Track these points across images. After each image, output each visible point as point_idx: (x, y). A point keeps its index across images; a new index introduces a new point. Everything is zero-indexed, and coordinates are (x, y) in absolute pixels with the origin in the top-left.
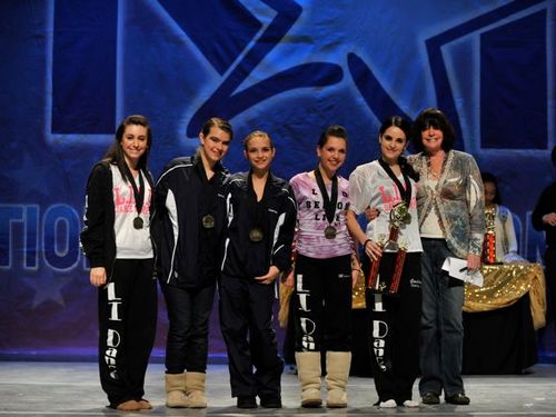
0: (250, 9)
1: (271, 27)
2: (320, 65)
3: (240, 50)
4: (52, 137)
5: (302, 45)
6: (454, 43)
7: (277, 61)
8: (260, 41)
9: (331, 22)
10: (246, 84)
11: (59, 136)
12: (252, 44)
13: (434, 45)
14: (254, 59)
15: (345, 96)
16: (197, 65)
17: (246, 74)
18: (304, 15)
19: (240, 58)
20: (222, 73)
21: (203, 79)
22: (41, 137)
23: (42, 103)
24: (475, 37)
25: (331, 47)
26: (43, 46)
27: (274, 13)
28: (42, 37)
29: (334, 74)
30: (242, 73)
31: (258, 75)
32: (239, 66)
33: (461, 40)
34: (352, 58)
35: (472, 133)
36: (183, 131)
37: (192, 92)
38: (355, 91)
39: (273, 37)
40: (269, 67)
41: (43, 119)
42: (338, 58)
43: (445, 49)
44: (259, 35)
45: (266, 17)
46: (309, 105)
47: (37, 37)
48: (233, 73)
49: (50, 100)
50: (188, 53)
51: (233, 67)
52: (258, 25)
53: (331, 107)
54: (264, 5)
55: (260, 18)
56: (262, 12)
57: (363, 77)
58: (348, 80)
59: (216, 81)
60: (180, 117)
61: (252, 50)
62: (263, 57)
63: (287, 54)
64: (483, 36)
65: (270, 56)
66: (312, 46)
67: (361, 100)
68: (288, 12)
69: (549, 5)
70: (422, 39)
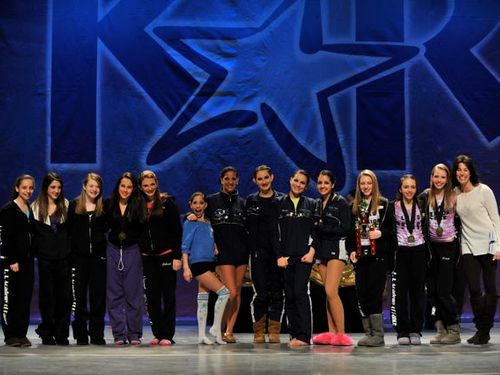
0: (191, 73)
1: (206, 85)
2: (241, 112)
3: (184, 102)
4: (50, 166)
5: (228, 98)
6: (337, 95)
7: (211, 109)
8: (198, 95)
10: (189, 126)
11: (56, 165)
12: (192, 97)
13: (323, 96)
14: (194, 108)
15: (259, 134)
16: (153, 112)
17: (188, 120)
18: (229, 76)
19: (184, 108)
20: (171, 120)
21: (157, 123)
22: (43, 165)
23: (44, 141)
24: (352, 90)
25: (248, 99)
26: (44, 101)
27: (208, 75)
28: (43, 94)
29: (251, 118)
30: (186, 118)
31: (197, 120)
32: (183, 114)
33: (342, 92)
34: (264, 106)
35: (350, 158)
37: (150, 132)
39: (208, 91)
40: (205, 114)
41: (45, 153)
42: (253, 107)
43: (331, 99)
44: (197, 91)
45: (202, 78)
46: (233, 141)
47: (39, 94)
48: (179, 119)
49: (49, 139)
50: (147, 105)
51: (179, 114)
52: (196, 84)
53: (248, 142)
54: (200, 70)
55: (198, 79)
56: (200, 75)
57: (272, 120)
58: (261, 122)
59: (166, 124)
60: (142, 150)
61: (192, 101)
62: (200, 106)
64: (358, 89)
65: (206, 106)
67: (270, 137)
68: (218, 75)
69: (406, 66)
70: (314, 92)
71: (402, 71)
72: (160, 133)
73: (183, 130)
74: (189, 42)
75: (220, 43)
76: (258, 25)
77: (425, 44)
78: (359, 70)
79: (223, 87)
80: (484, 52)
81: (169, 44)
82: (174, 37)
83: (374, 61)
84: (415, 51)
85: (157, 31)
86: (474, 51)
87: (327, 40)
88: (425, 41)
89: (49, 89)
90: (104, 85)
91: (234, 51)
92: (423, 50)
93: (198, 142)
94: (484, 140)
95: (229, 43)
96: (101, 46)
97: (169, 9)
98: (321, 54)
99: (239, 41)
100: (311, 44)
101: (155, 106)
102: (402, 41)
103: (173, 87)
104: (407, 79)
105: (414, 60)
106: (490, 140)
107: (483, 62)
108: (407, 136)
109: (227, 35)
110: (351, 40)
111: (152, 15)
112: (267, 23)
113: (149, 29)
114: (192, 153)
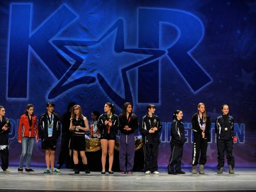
0: (67, 60)
1: (74, 65)
2: (89, 77)
3: (65, 72)
4: (8, 99)
5: (83, 71)
7: (76, 76)
8: (70, 70)
9: (92, 64)
10: (66, 83)
11: (10, 98)
12: (68, 71)
13: (124, 71)
14: (69, 75)
15: (97, 86)
16: (52, 77)
18: (84, 62)
19: (65, 75)
21: (53, 81)
22: (4, 98)
23: (5, 88)
24: (137, 68)
25: (92, 72)
26: (6, 71)
27: (75, 61)
28: (5, 68)
30: (65, 79)
31: (70, 80)
32: (64, 77)
34: (99, 75)
35: (135, 98)
36: (47, 97)
37: (50, 86)
38: (100, 85)
39: (75, 68)
41: (5, 93)
42: (94, 75)
43: (127, 72)
44: (70, 68)
45: (72, 62)
46: (85, 89)
48: (62, 80)
49: (7, 87)
50: (49, 74)
52: (70, 65)
54: (72, 59)
55: (71, 63)
56: (71, 61)
57: (102, 81)
58: (97, 81)
59: (57, 82)
60: (46, 93)
63: (79, 73)
64: (139, 68)
65: (74, 74)
66: (86, 71)
68: (79, 61)
69: (160, 59)
70: (120, 69)
71: (158, 61)
72: (54, 86)
73: (64, 84)
74: (67, 47)
75: (80, 47)
76: (96, 40)
77: (168, 50)
78: (140, 60)
79: (81, 66)
80: (193, 54)
81: (59, 48)
82: (61, 45)
83: (146, 57)
84: (163, 52)
85: (54, 42)
86: (189, 53)
87: (126, 47)
88: (168, 48)
89: (8, 66)
90: (31, 64)
91: (86, 51)
92: (167, 52)
93: (70, 90)
94: (192, 91)
95: (84, 47)
96: (30, 48)
97: (59, 33)
98: (123, 53)
99: (89, 47)
100: (119, 48)
101: (52, 74)
102: (158, 48)
103: (60, 66)
104: (160, 64)
105: (163, 56)
106: (195, 91)
107: (192, 58)
108: (160, 89)
109: (83, 44)
110: (137, 47)
111: (52, 35)
112: (101, 40)
113: (50, 41)
114: (68, 95)
